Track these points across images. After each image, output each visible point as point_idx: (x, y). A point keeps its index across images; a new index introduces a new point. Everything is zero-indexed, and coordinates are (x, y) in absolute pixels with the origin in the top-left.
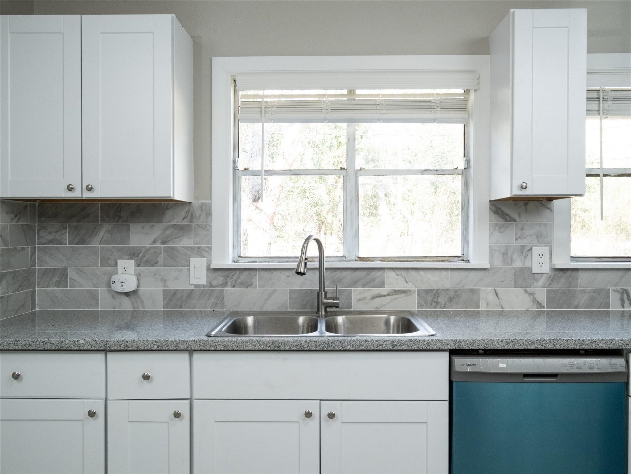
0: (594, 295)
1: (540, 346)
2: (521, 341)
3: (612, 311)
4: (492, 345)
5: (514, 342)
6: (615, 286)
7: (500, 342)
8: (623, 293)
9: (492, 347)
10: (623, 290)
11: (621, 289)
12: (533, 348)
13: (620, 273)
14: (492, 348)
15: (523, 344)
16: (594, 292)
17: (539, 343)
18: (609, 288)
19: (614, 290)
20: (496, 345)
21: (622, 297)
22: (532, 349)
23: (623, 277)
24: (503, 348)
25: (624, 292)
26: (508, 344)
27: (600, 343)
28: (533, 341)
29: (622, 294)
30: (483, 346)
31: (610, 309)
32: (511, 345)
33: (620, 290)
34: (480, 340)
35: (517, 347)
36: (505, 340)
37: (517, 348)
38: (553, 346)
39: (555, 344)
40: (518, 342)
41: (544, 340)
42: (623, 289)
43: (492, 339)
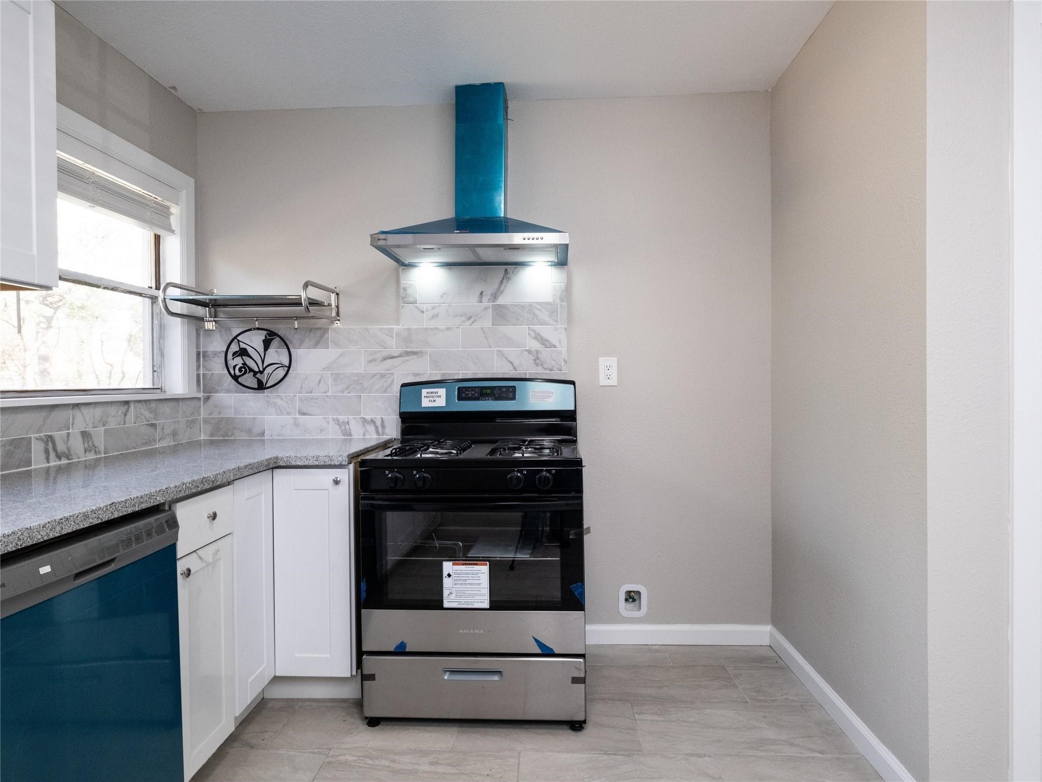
0: (11, 448)
1: (96, 519)
2: (72, 519)
3: (35, 470)
4: (28, 539)
5: (62, 523)
6: (37, 433)
7: (41, 529)
8: (47, 441)
9: (29, 542)
10: (47, 437)
11: (45, 435)
12: (87, 525)
13: (44, 414)
14: (29, 544)
15: (73, 523)
16: (11, 445)
17: (95, 515)
18: (29, 436)
19: (37, 439)
20: (35, 536)
21: (47, 447)
22: (85, 528)
23: (48, 418)
24: (45, 538)
25: (49, 439)
26: (54, 530)
27: (158, 496)
28: (87, 514)
29: (46, 443)
30: (14, 544)
31: (33, 467)
32: (58, 528)
33: (44, 438)
34: (8, 535)
35: (67, 530)
36: (49, 523)
37: (65, 532)
38: (111, 514)
39: (113, 511)
40: (67, 522)
41: (100, 508)
42: (48, 435)
43: (29, 528)
